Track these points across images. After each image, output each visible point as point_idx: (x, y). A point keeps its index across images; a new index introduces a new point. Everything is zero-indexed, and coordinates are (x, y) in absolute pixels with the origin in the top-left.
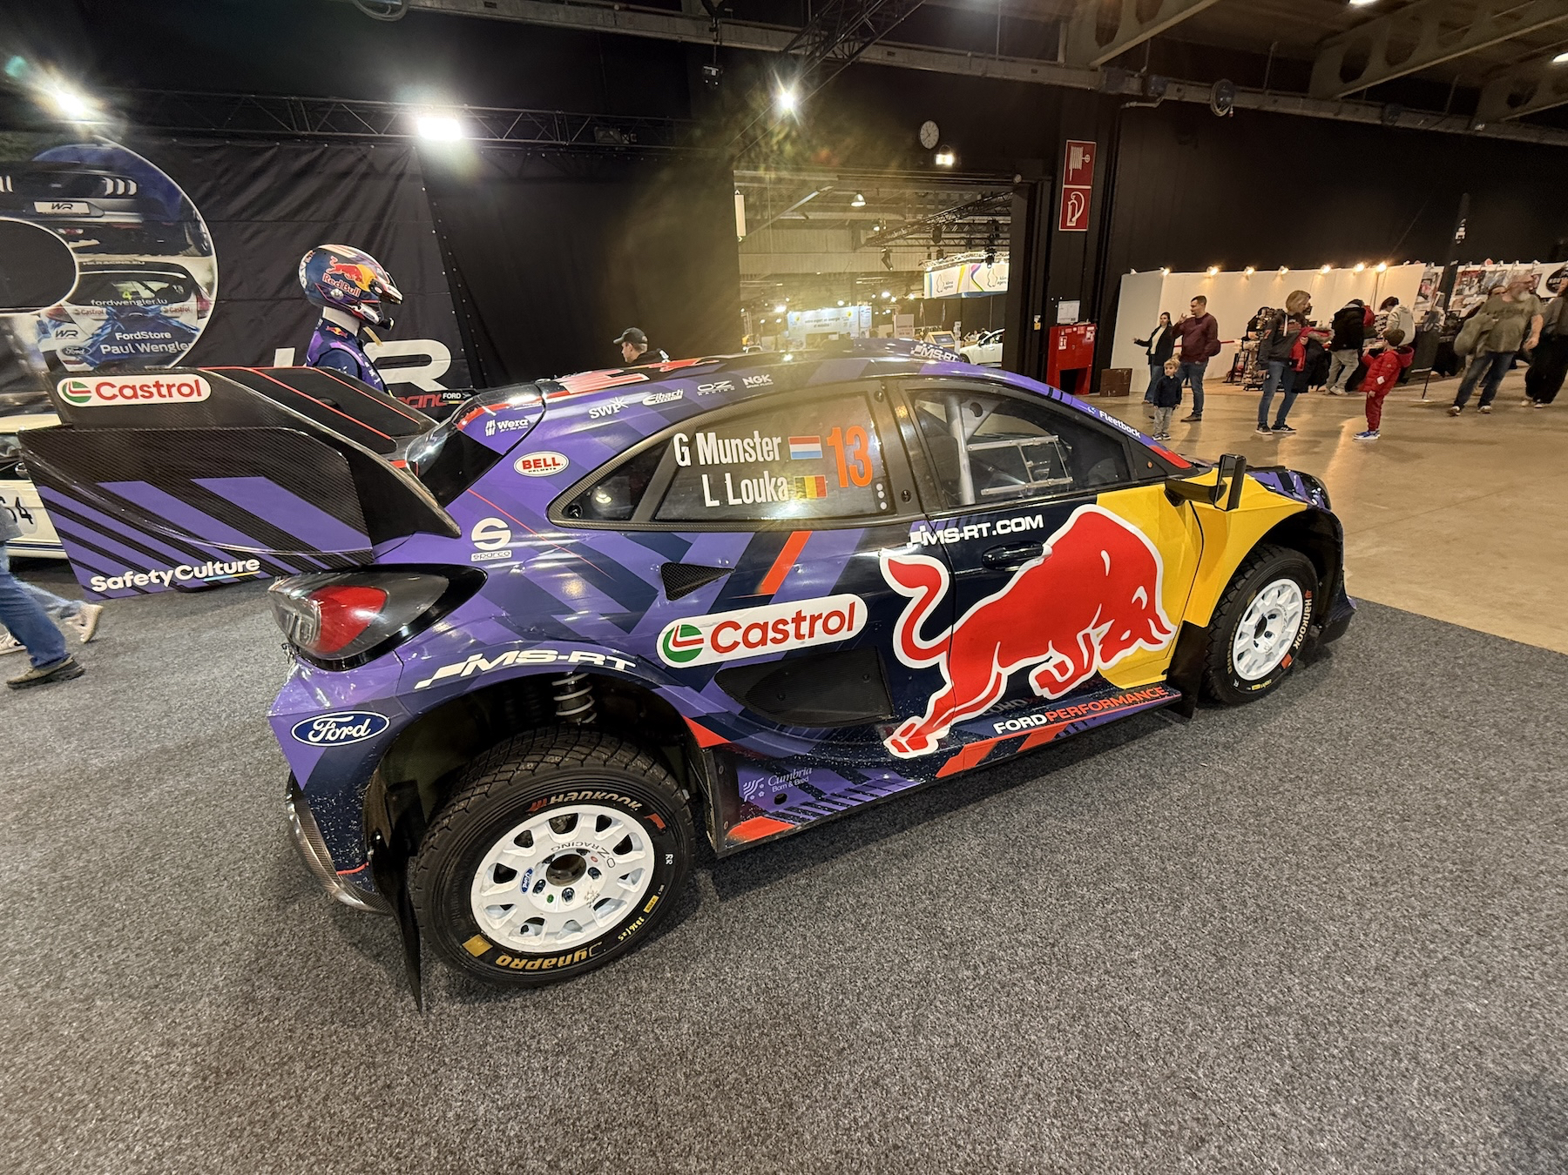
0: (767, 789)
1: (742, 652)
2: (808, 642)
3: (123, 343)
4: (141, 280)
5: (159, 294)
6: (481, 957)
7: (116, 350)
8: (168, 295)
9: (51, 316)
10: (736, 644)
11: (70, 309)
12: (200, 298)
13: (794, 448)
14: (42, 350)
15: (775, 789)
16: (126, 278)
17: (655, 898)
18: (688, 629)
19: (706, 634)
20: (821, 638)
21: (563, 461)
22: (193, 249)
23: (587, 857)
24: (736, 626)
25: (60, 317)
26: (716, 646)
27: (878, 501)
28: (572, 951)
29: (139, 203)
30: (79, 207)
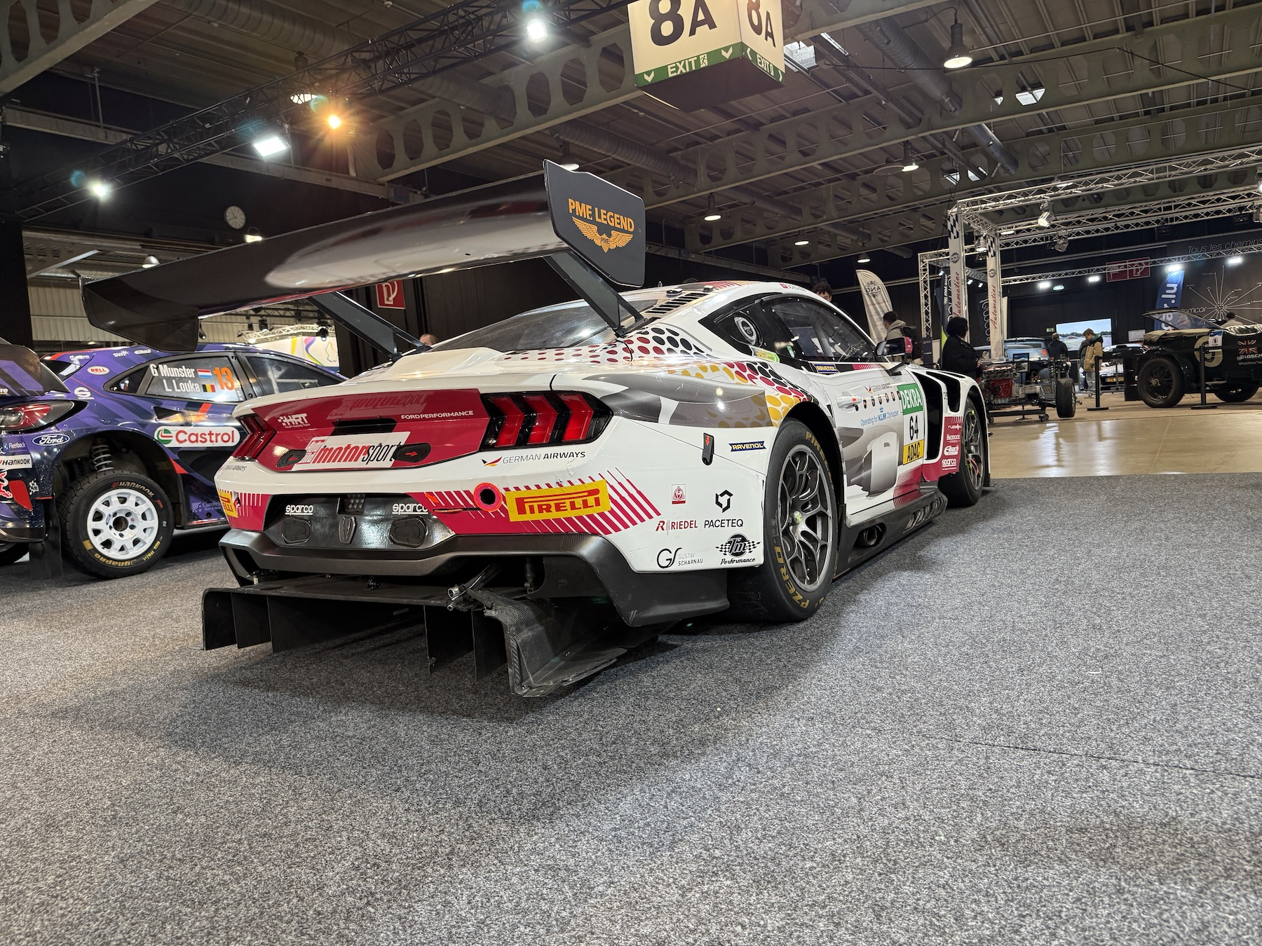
0: (202, 508)
1: (187, 445)
2: (215, 445)
6: (90, 550)
10: (185, 440)
13: (200, 373)
15: (206, 509)
17: (158, 543)
18: (166, 431)
19: (174, 434)
20: (220, 444)
21: (107, 371)
23: (129, 519)
24: (186, 433)
26: (178, 440)
27: (238, 397)
28: (124, 561)
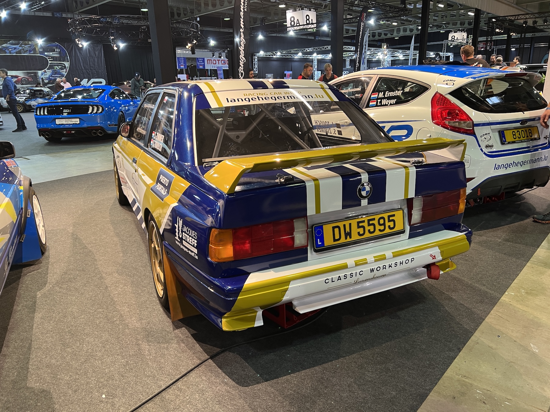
3: (53, 77)
4: (58, 66)
5: (60, 68)
7: (52, 78)
8: (62, 69)
9: (44, 72)
11: (47, 70)
12: (66, 69)
14: (41, 77)
16: (55, 65)
22: (66, 61)
25: (45, 72)
29: (60, 53)
30: (51, 54)
